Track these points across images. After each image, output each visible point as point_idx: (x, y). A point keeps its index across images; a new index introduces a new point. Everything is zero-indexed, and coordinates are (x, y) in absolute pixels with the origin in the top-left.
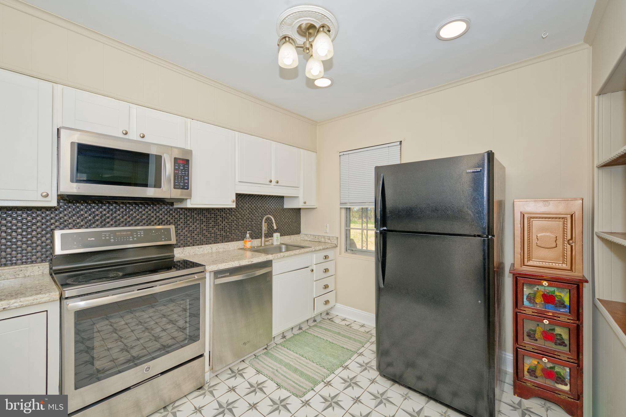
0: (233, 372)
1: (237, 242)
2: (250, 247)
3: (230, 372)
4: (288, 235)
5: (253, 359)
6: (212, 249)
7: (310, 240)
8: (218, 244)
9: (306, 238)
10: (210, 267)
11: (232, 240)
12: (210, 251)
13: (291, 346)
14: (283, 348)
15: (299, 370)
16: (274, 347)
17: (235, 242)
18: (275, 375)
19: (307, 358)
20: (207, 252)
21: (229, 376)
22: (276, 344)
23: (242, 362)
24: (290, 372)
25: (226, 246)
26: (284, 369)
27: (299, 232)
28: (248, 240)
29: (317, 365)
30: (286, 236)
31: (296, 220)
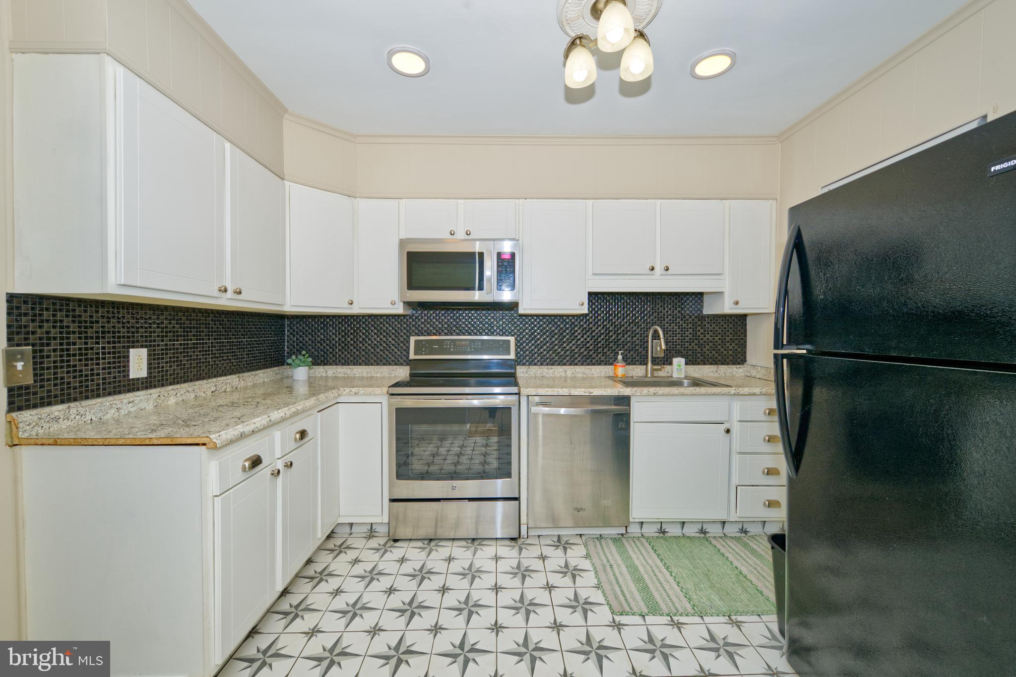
0: (559, 541)
1: (607, 366)
2: (622, 375)
3: (556, 540)
4: (711, 364)
5: (594, 538)
6: (565, 372)
7: (760, 377)
8: (575, 367)
9: (754, 373)
10: (527, 390)
11: (599, 364)
12: (563, 375)
13: (663, 547)
14: (647, 545)
15: (644, 582)
16: (634, 537)
17: (603, 367)
18: (605, 570)
19: (673, 574)
20: (558, 376)
21: (552, 543)
22: (642, 535)
23: (579, 537)
24: (628, 577)
25: (588, 370)
26: (624, 569)
27: (742, 360)
28: (619, 364)
29: (682, 591)
30: (707, 366)
31: (734, 336)
